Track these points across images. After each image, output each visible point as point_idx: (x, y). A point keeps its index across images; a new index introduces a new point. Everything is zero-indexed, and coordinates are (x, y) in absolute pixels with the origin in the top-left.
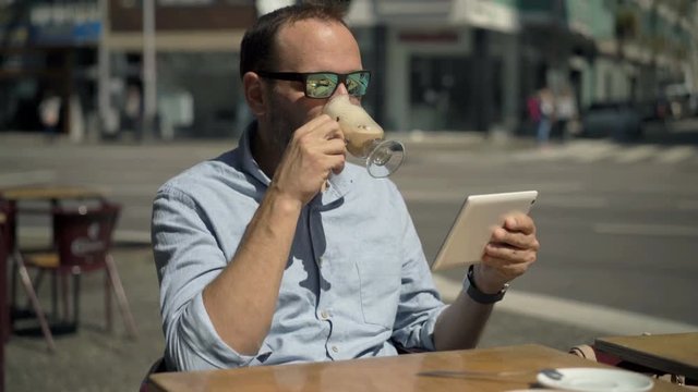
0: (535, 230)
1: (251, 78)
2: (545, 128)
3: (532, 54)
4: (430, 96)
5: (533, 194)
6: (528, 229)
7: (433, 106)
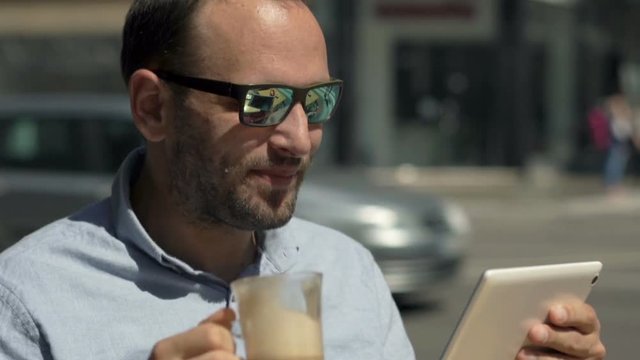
0: (598, 325)
1: (144, 80)
2: (617, 160)
3: (597, 39)
4: (428, 108)
5: (594, 266)
6: (586, 325)
7: (433, 123)
